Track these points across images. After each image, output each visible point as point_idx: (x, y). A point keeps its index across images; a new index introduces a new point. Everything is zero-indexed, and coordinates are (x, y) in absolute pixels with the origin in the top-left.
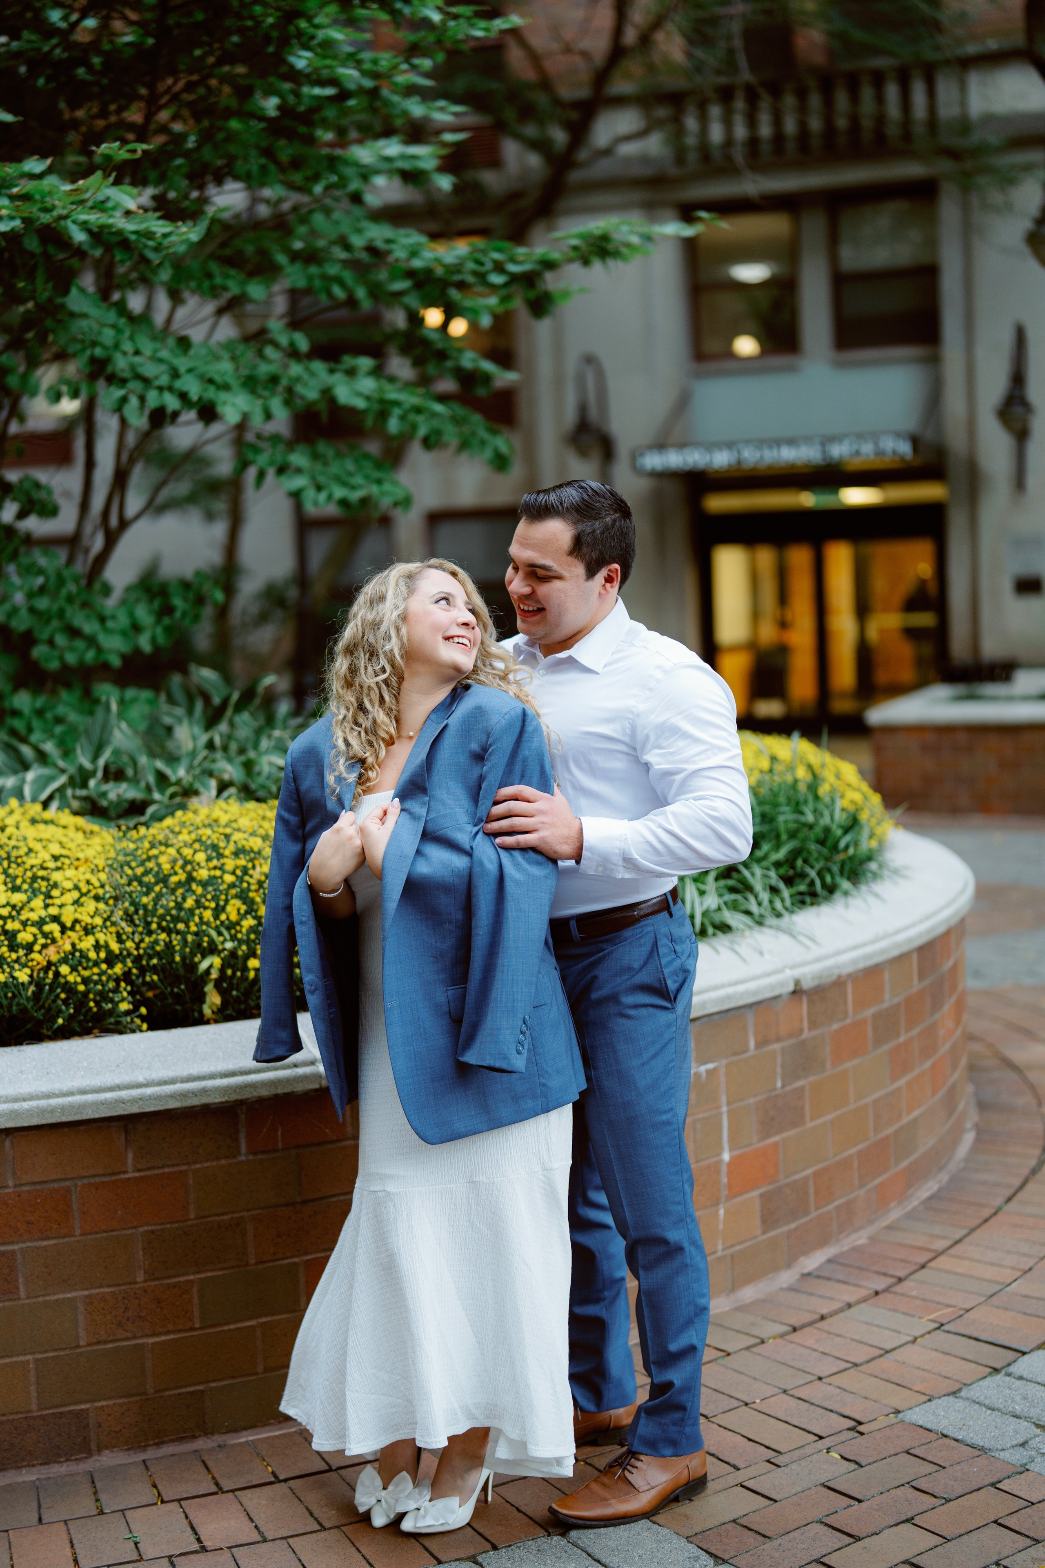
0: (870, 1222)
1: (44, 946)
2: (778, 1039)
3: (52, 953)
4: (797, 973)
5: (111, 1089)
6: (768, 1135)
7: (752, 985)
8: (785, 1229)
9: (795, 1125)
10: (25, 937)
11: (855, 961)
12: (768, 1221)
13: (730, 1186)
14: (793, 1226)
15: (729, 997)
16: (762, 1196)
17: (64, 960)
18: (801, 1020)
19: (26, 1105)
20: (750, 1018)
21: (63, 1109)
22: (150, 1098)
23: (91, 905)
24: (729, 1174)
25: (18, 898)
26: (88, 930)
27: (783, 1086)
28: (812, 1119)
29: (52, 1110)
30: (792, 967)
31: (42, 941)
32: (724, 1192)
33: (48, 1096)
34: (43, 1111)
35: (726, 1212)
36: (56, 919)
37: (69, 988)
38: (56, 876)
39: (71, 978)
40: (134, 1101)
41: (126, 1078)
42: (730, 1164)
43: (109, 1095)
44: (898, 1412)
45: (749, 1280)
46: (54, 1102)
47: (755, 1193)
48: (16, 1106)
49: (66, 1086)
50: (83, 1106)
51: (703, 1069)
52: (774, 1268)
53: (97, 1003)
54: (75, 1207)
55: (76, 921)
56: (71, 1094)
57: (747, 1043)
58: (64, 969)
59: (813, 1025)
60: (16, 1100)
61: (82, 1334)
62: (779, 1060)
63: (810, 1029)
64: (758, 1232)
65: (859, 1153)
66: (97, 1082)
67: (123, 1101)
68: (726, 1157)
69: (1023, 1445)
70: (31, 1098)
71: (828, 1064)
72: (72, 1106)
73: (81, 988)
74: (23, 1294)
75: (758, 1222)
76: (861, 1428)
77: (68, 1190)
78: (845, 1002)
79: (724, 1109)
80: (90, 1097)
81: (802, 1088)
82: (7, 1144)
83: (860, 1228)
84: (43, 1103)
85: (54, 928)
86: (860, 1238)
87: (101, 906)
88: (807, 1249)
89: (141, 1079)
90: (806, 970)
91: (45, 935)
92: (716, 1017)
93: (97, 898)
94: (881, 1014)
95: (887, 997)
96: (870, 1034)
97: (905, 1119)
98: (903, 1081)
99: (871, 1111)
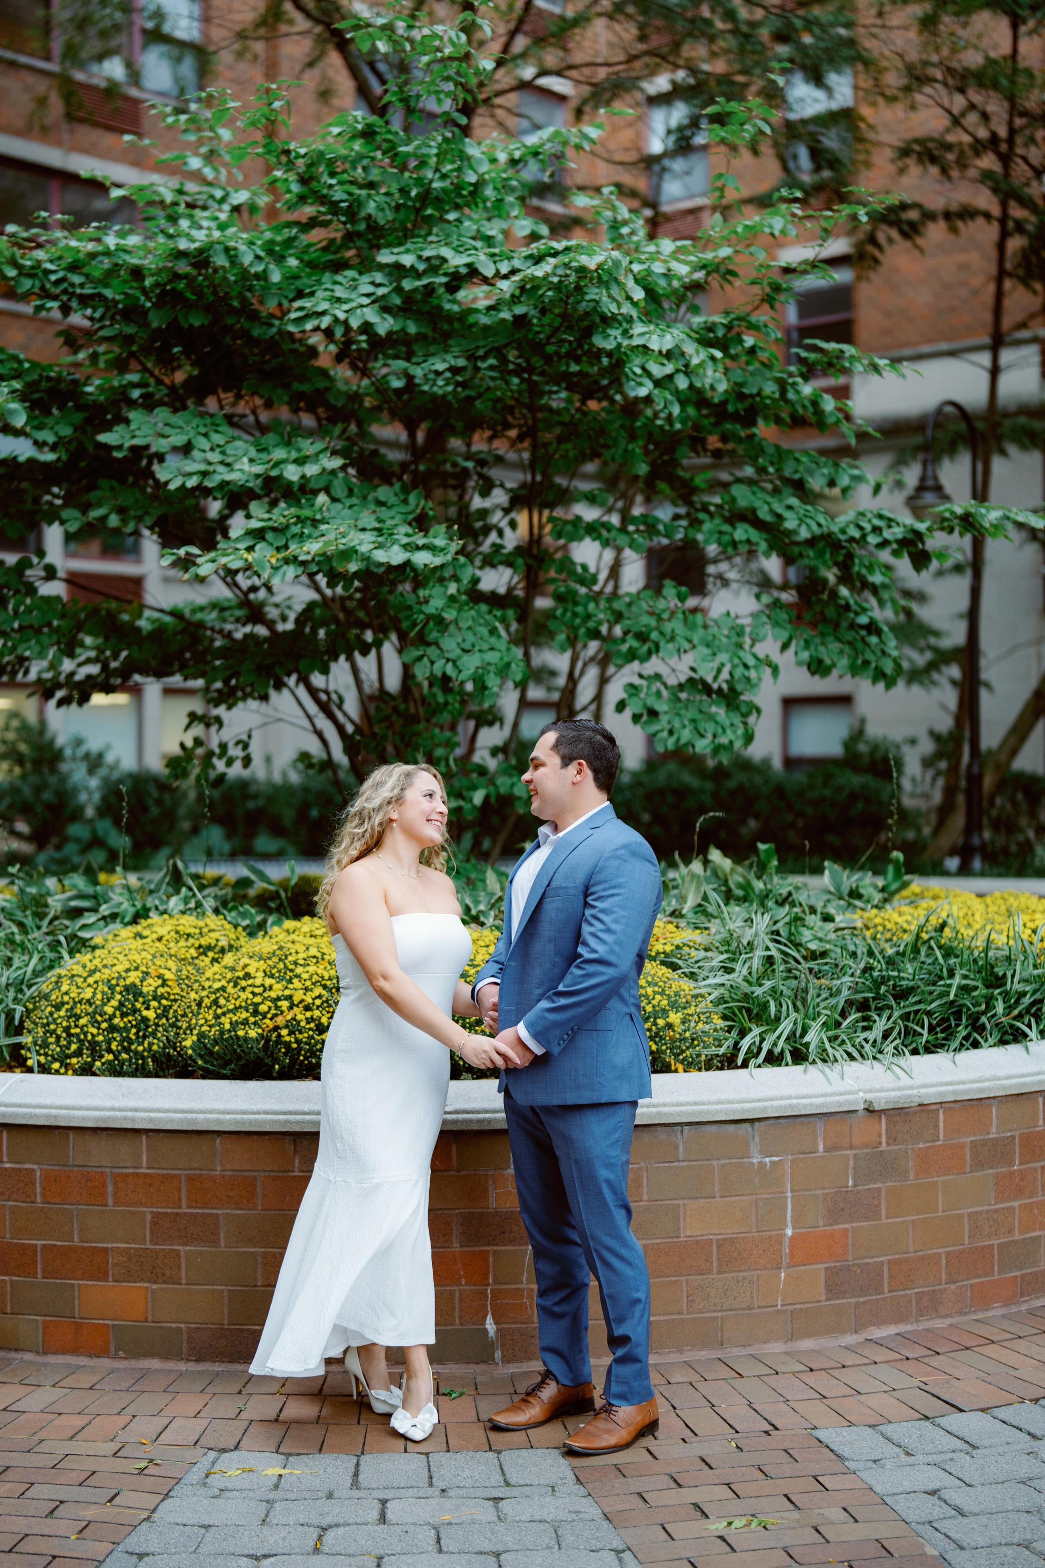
0: (960, 1313)
1: (276, 1015)
2: (851, 1148)
3: (280, 1021)
4: (869, 1096)
5: (285, 1113)
6: (836, 1222)
7: (820, 1100)
8: (854, 1300)
9: (867, 1219)
10: (263, 1008)
11: (940, 1094)
12: (833, 1289)
13: (792, 1256)
14: (862, 1299)
15: (791, 1106)
16: (826, 1269)
17: (287, 1027)
18: (880, 1135)
19: (228, 1117)
20: (820, 1126)
21: (251, 1122)
22: (308, 1122)
23: (318, 991)
24: (792, 1246)
25: (269, 982)
26: (307, 1008)
27: (855, 1186)
28: (887, 1217)
29: (244, 1122)
30: (866, 1092)
31: (273, 1011)
32: (785, 1261)
33: (244, 1113)
34: (237, 1122)
35: (787, 1275)
36: (289, 998)
37: (287, 1045)
38: (299, 970)
39: (287, 1039)
40: (297, 1123)
41: (297, 1107)
42: (791, 1238)
43: (282, 1117)
44: (815, 1428)
45: (811, 1334)
46: (245, 1117)
47: (822, 1266)
48: (221, 1117)
49: (255, 1107)
50: (264, 1122)
51: (767, 1160)
52: (840, 1330)
53: (306, 1058)
54: (259, 1190)
55: (302, 1001)
56: (258, 1113)
57: (816, 1144)
58: (284, 1032)
59: (892, 1139)
60: (223, 1113)
61: (260, 1278)
62: (851, 1163)
63: (888, 1144)
64: (823, 1298)
65: (948, 1254)
66: (277, 1107)
67: (290, 1122)
68: (789, 1232)
69: (875, 1461)
70: (233, 1112)
71: (912, 1175)
72: (256, 1121)
73: (295, 1046)
74: (222, 1244)
75: (823, 1290)
76: (773, 1433)
77: (255, 1178)
78: (936, 1126)
79: (789, 1194)
80: (269, 1117)
81: (879, 1190)
82: (218, 1142)
83: (947, 1316)
84: (239, 1117)
85: (285, 1004)
86: (940, 1324)
87: (324, 992)
88: (879, 1323)
89: (306, 1109)
90: (882, 1094)
91: (277, 1007)
92: (783, 1121)
93: (325, 987)
94: (984, 1143)
95: (994, 1130)
96: (968, 1158)
97: (1017, 1236)
98: (1015, 1204)
99: (966, 1221)
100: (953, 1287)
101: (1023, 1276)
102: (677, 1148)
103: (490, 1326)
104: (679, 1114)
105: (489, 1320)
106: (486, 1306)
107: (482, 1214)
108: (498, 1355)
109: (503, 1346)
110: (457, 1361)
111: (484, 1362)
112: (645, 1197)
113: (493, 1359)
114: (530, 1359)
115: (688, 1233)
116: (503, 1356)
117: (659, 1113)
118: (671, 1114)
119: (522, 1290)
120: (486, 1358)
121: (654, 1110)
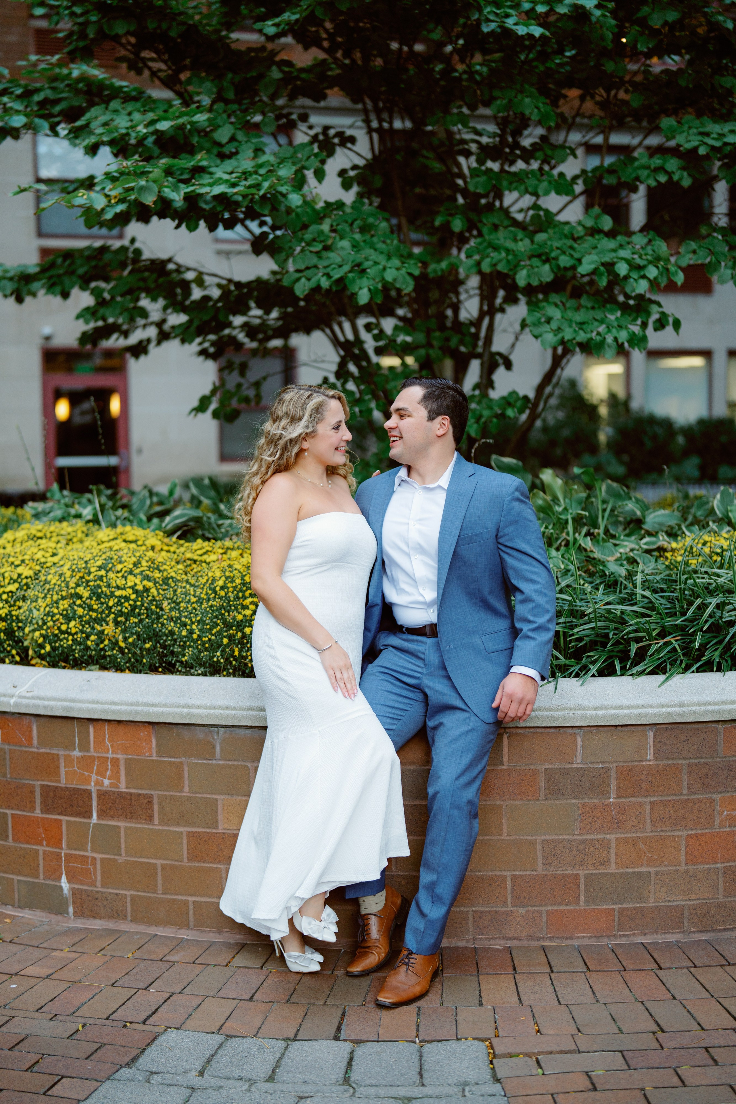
94: (565, 772)
95: (579, 760)
96: (542, 785)
97: (613, 869)
98: (612, 837)
99: (539, 848)
100: (522, 911)
101: (621, 911)
102: (214, 747)
103: (65, 884)
104: (207, 716)
105: (64, 879)
106: (61, 866)
107: (56, 788)
108: (71, 910)
109: (74, 903)
110: (42, 909)
111: (61, 914)
112: (186, 789)
113: (68, 913)
114: (95, 917)
115: (226, 826)
116: (75, 912)
117: (189, 714)
118: (200, 716)
119: (87, 857)
120: (60, 910)
121: (185, 710)
